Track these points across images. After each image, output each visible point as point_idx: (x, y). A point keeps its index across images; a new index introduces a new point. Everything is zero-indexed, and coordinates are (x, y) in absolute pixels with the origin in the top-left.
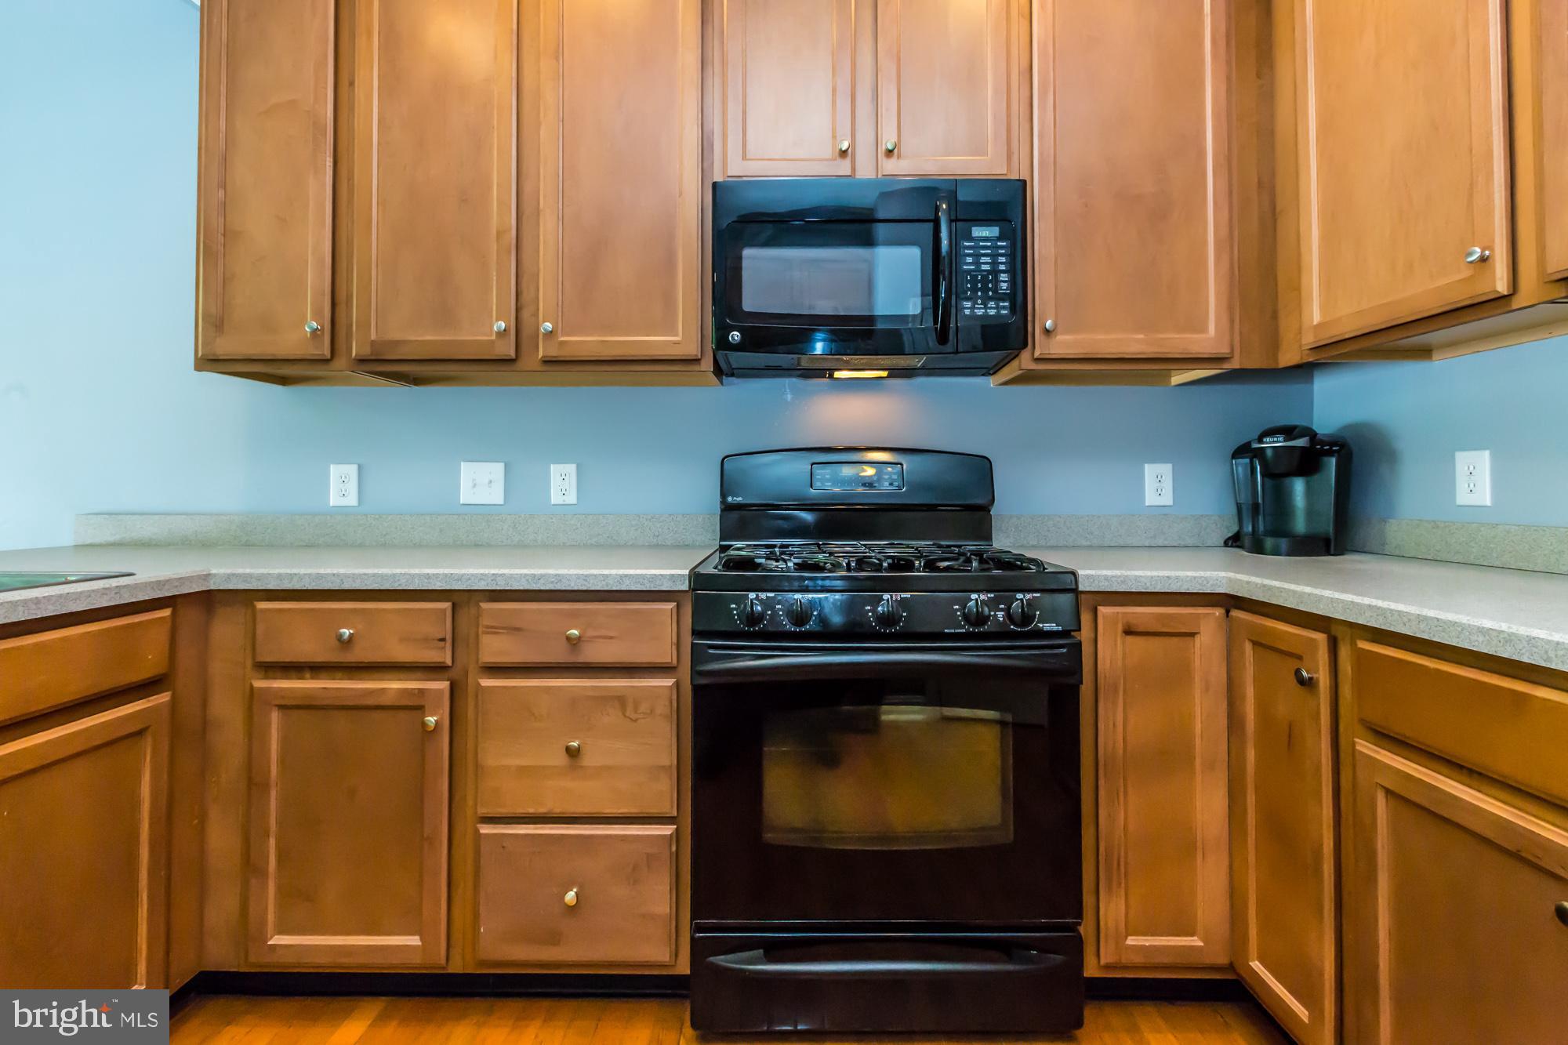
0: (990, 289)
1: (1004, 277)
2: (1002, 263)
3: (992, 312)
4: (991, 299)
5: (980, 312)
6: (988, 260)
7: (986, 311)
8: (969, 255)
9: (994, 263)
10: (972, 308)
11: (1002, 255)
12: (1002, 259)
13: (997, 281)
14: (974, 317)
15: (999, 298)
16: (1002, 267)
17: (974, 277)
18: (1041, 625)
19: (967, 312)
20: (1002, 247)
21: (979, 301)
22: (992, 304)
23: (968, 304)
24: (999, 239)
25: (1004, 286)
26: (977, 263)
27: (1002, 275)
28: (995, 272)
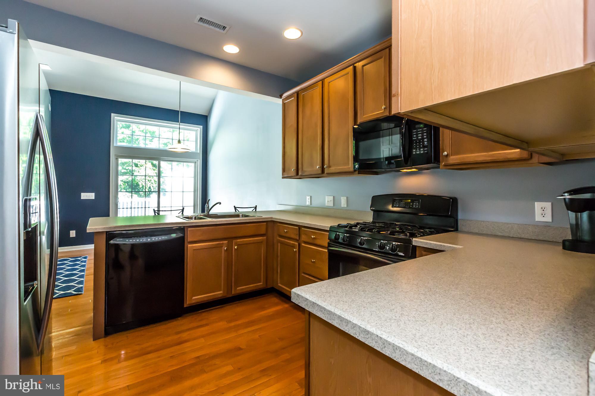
0: (421, 145)
1: (426, 140)
2: (425, 135)
3: (422, 152)
4: (421, 148)
5: (418, 153)
6: (420, 135)
7: (420, 152)
8: (415, 134)
9: (423, 136)
10: (416, 151)
11: (425, 133)
12: (425, 134)
13: (423, 142)
14: (416, 154)
15: (424, 147)
16: (425, 137)
17: (416, 141)
18: (398, 253)
19: (414, 153)
20: (425, 130)
21: (418, 149)
22: (422, 149)
23: (414, 150)
24: (424, 127)
25: (426, 143)
26: (417, 137)
27: (425, 139)
28: (423, 139)
